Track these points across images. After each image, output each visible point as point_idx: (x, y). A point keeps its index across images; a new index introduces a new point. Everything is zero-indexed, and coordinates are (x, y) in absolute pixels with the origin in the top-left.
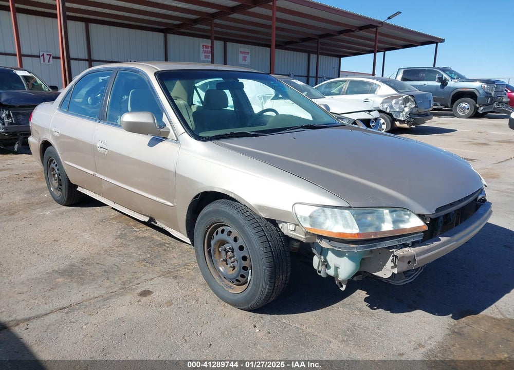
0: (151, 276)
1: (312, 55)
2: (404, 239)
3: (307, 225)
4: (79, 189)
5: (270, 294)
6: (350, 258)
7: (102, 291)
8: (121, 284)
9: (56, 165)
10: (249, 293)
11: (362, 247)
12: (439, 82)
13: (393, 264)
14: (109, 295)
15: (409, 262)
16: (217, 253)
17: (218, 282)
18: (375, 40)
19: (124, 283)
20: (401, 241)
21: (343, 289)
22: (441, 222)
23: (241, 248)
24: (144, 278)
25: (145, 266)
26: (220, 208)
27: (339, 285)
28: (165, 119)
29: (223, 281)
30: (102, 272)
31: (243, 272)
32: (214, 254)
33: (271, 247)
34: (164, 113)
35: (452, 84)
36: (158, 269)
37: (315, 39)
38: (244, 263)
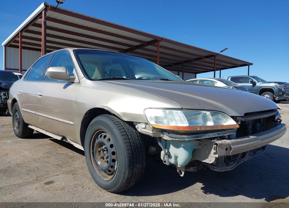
0: (58, 173)
1: (180, 73)
2: (222, 133)
3: (153, 123)
4: (29, 126)
5: (130, 178)
6: (185, 148)
7: (21, 181)
8: (35, 178)
9: (18, 113)
10: (115, 178)
11: (191, 137)
12: (251, 83)
13: (215, 151)
14: (24, 184)
15: (226, 149)
16: (98, 152)
17: (98, 174)
18: (214, 64)
19: (38, 177)
20: (220, 134)
21: (182, 175)
22: (250, 128)
23: (112, 146)
24: (52, 174)
25: (56, 168)
26: (99, 119)
27: (179, 173)
28: (74, 72)
29: (101, 173)
30: (27, 171)
31: (112, 164)
32: (96, 153)
33: (130, 143)
34: (74, 69)
35: (258, 84)
36: (64, 170)
37: (182, 63)
38: (114, 157)
